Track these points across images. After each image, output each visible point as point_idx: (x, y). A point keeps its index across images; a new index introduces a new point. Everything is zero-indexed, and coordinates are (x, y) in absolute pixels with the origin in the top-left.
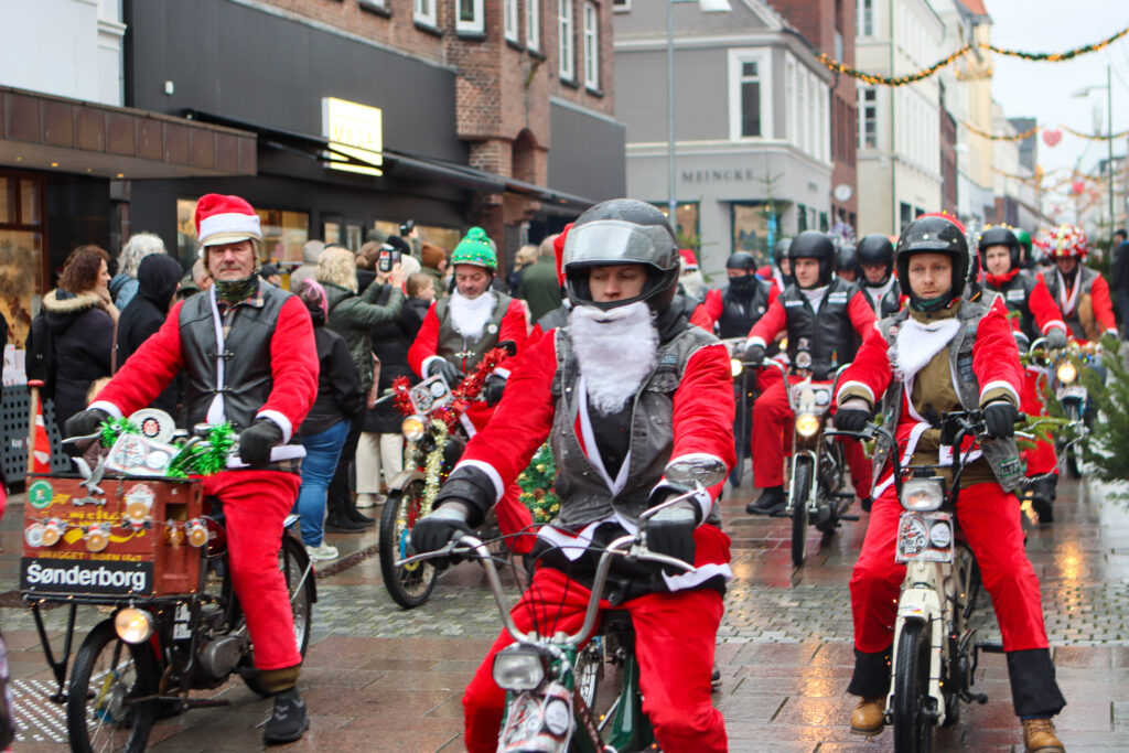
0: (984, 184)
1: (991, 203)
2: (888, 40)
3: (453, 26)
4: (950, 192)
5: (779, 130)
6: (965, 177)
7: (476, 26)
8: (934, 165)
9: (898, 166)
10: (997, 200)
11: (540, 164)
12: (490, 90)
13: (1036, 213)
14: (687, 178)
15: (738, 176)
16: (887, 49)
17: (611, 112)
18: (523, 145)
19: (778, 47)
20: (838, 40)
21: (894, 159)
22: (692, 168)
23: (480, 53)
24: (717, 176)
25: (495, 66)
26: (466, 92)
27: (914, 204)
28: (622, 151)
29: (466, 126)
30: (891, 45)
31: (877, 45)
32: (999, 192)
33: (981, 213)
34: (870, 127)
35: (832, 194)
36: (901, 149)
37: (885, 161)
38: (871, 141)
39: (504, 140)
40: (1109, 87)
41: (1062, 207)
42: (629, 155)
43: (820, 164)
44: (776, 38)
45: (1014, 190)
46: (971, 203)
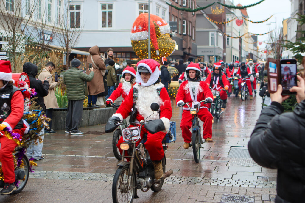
0: (246, 51)
1: (248, 54)
2: (231, 26)
3: (182, 33)
4: (240, 53)
5: (217, 45)
6: (243, 49)
7: (185, 33)
8: (238, 48)
9: (233, 49)
10: (249, 54)
11: (191, 51)
12: (187, 42)
13: (257, 57)
14: (202, 52)
15: (211, 52)
16: (231, 28)
17: (195, 43)
18: (190, 49)
19: (217, 32)
20: (224, 27)
21: (232, 47)
22: (203, 50)
23: (186, 37)
24: (207, 51)
25: (187, 38)
26: (184, 42)
27: (235, 55)
28: (197, 47)
29: (184, 46)
30: (232, 27)
31: (229, 27)
32: (249, 52)
33: (246, 57)
34: (228, 42)
35: (223, 54)
36: (233, 46)
37: (230, 48)
38: (228, 44)
39: (188, 48)
40: (276, 23)
41: (263, 55)
42: (198, 48)
43: (222, 49)
44: (217, 30)
45: (252, 52)
46: (244, 55)
